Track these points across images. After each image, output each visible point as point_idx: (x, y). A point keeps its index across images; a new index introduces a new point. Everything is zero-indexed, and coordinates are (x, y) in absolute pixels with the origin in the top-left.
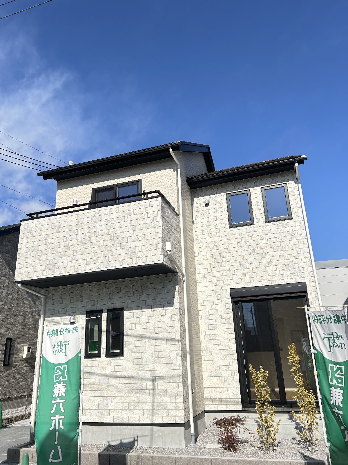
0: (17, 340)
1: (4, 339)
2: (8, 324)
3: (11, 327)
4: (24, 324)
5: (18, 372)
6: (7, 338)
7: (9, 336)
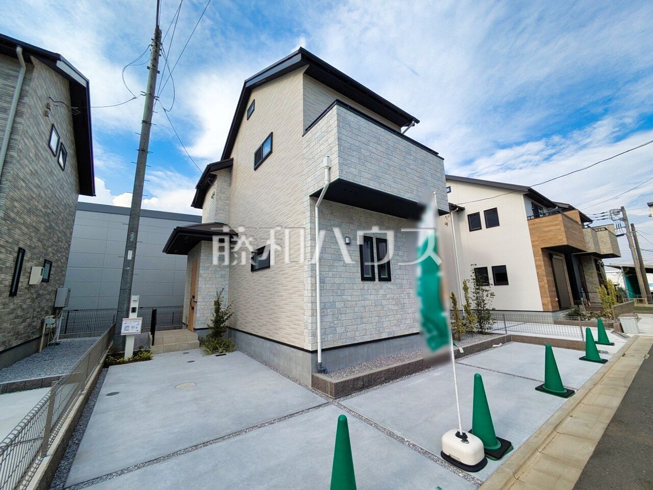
0: (28, 255)
1: (16, 249)
2: (24, 224)
3: (26, 230)
4: (37, 230)
5: (21, 306)
6: (20, 249)
7: (21, 245)
